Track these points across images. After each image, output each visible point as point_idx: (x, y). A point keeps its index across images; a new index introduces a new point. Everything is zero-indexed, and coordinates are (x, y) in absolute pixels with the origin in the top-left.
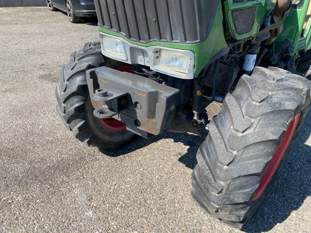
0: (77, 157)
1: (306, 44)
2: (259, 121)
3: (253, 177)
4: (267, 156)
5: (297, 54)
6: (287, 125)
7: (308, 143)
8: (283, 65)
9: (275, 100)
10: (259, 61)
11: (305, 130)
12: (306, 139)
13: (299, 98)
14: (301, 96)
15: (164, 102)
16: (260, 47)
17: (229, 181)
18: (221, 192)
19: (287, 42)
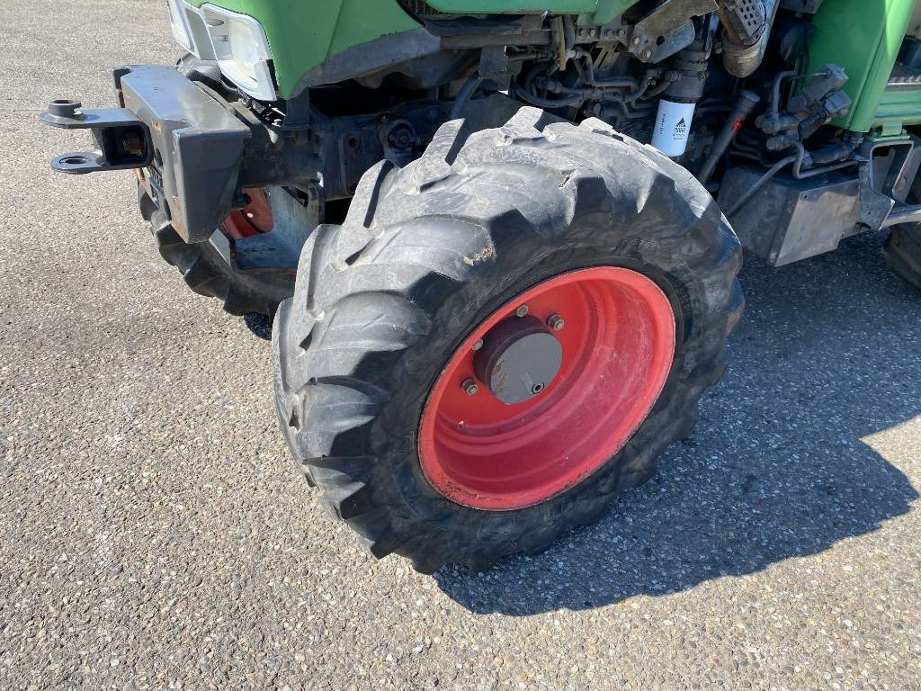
2: (394, 237)
3: (346, 390)
4: (385, 338)
5: (893, 133)
6: (463, 263)
7: (876, 442)
8: (803, 156)
9: (464, 189)
10: (729, 134)
11: (903, 406)
12: (881, 429)
13: (547, 199)
14: (558, 195)
15: (177, 147)
16: (703, 81)
17: (304, 393)
18: (294, 422)
19: (825, 77)
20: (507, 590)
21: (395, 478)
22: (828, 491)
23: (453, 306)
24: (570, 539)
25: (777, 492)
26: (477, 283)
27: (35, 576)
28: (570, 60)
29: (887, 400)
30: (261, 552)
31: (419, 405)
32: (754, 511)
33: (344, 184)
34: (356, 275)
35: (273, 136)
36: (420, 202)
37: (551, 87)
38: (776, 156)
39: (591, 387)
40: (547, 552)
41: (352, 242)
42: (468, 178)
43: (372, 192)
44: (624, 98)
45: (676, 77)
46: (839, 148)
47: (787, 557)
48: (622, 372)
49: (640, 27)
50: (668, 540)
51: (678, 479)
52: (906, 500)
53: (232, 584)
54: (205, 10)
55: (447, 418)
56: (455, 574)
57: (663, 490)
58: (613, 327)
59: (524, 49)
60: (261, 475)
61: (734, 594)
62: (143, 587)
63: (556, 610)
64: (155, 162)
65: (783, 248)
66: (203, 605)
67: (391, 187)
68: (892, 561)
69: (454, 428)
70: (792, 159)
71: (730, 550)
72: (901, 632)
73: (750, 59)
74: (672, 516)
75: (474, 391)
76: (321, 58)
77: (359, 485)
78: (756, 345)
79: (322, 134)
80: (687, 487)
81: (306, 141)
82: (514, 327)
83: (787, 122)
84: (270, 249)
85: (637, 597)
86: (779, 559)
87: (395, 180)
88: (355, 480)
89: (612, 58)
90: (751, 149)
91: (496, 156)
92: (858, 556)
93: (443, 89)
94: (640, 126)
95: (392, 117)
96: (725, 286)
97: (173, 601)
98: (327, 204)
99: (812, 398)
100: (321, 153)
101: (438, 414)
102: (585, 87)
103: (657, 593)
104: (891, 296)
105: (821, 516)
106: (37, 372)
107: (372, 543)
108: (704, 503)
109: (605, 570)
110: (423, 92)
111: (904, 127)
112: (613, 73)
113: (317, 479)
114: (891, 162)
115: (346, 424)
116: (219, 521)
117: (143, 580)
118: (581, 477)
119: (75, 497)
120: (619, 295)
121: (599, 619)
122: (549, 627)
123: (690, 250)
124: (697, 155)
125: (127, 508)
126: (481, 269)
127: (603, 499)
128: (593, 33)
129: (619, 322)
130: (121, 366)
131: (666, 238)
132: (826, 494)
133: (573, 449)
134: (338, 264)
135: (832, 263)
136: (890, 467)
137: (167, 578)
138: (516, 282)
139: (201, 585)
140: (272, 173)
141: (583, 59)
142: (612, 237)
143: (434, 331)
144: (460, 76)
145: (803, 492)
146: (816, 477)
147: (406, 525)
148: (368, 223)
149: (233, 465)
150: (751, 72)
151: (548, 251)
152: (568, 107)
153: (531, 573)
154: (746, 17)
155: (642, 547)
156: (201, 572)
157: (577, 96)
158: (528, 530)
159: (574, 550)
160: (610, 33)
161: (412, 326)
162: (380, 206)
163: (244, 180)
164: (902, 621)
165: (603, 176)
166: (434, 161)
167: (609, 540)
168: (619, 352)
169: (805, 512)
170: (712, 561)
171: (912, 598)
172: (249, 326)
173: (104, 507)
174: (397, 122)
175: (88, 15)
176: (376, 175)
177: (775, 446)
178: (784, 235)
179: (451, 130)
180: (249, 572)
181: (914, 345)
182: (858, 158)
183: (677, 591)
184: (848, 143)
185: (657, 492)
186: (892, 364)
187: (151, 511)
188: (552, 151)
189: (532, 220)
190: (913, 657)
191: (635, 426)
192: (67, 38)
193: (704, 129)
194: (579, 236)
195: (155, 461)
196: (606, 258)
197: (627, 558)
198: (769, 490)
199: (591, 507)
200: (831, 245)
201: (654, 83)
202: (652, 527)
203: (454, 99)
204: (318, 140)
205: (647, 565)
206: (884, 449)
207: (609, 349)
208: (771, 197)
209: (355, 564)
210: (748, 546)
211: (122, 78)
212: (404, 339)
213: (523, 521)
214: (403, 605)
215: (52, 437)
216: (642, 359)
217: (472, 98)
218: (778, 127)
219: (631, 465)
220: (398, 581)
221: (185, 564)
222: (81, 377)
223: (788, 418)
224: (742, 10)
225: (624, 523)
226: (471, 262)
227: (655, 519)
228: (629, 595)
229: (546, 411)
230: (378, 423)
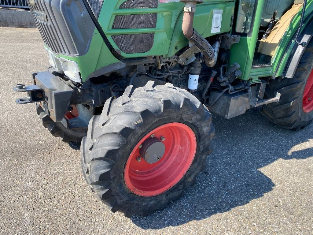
0: (49, 145)
1: (274, 71)
2: (115, 118)
3: (102, 161)
4: (113, 146)
5: (256, 80)
6: (134, 124)
7: (263, 170)
8: (231, 88)
9: (134, 104)
10: (210, 82)
11: (270, 158)
12: (264, 166)
13: (156, 106)
14: (159, 105)
15: (53, 96)
16: (200, 69)
17: (90, 163)
18: (88, 172)
19: (234, 66)
20: (153, 221)
21: (118, 187)
22: (248, 185)
23: (132, 136)
24: (172, 205)
25: (233, 186)
26: (138, 129)
27: (6, 227)
28: (162, 66)
29: (265, 157)
30: (77, 215)
31: (124, 165)
32: (227, 193)
33: (100, 102)
34: (105, 129)
35: (79, 91)
36: (122, 108)
37: (158, 73)
38: (224, 88)
39: (175, 157)
40: (165, 209)
41: (104, 120)
42: (134, 101)
43: (109, 106)
44: (179, 74)
45: (192, 68)
46: (241, 85)
47: (237, 206)
48: (183, 152)
49: (180, 56)
50: (201, 203)
51: (204, 185)
52: (271, 186)
53: (68, 226)
54: (61, 59)
55: (132, 169)
56: (137, 218)
57: (200, 188)
58: (179, 139)
59: (149, 64)
60: (76, 192)
61: (221, 218)
62: (41, 229)
63: (168, 227)
64: (46, 100)
65: (229, 114)
66: (60, 233)
67: (114, 104)
68: (267, 205)
69: (135, 172)
70: (228, 89)
71: (220, 205)
72: (270, 225)
73: (212, 63)
74: (202, 196)
75: (140, 160)
76: (93, 70)
77: (107, 190)
78: (227, 143)
79: (93, 89)
80: (206, 187)
81: (89, 91)
82: (151, 140)
83: (225, 79)
84: (78, 122)
85: (193, 221)
86: (235, 207)
87: (115, 102)
88: (106, 188)
89: (174, 64)
90: (217, 86)
91: (142, 95)
92: (257, 204)
93: (127, 76)
94: (184, 81)
95: (113, 84)
96: (208, 126)
97: (50, 232)
98: (95, 108)
99: (244, 158)
100: (93, 95)
101: (129, 168)
102: (167, 72)
103: (198, 219)
104: (266, 126)
105: (246, 193)
106: (3, 164)
107: (112, 208)
108: (212, 191)
109: (183, 213)
110: (122, 76)
111: (258, 78)
112: (175, 68)
113: (95, 189)
114: (257, 88)
115: (103, 171)
116: (64, 207)
117: (40, 227)
118: (174, 185)
119: (17, 202)
120: (180, 130)
121: (181, 228)
122: (166, 232)
123: (197, 117)
124: (202, 88)
125: (34, 205)
126: (139, 125)
127: (181, 191)
128: (168, 59)
129: (181, 137)
130: (30, 160)
131: (190, 114)
132: (248, 186)
133: (171, 177)
134: (100, 126)
135: (248, 116)
136: (266, 177)
137: (48, 225)
138: (149, 128)
139: (59, 227)
140: (79, 100)
141: (166, 65)
142: (175, 115)
143: (127, 142)
144: (132, 71)
145: (241, 186)
146: (245, 181)
147: (122, 202)
148: (108, 114)
149: (67, 189)
150: (213, 66)
151: (157, 119)
152: (163, 78)
153: (160, 216)
154: (209, 53)
155: (193, 206)
156: (59, 223)
157: (165, 75)
158: (159, 202)
159: (173, 208)
160: (172, 59)
161: (121, 142)
162: (111, 110)
163: (71, 103)
164: (270, 222)
165: (170, 99)
166: (125, 97)
167: (184, 204)
168: (182, 146)
169: (242, 192)
170: (215, 209)
171: (273, 215)
172: (70, 146)
173: (27, 205)
174: (115, 85)
175: (13, 48)
176: (110, 101)
177: (232, 173)
178: (228, 110)
179: (130, 88)
180: (74, 222)
181: (273, 140)
182: (247, 87)
183: (204, 218)
184: (243, 83)
185: (198, 189)
186: (267, 146)
187: (42, 205)
188: (157, 93)
189: (152, 111)
190: (274, 233)
191: (188, 168)
192: (6, 56)
193: (203, 81)
194: (166, 115)
195: (42, 190)
196: (174, 120)
197: (189, 209)
198: (231, 186)
199: (177, 194)
200: (244, 112)
201: (187, 70)
202: (196, 199)
203: (131, 77)
204: (92, 91)
205: (195, 211)
206: (265, 172)
207: (179, 146)
208: (224, 99)
209: (106, 217)
210: (225, 203)
211: (36, 76)
212: (119, 146)
213: (157, 200)
214: (122, 229)
215: (9, 184)
216: (188, 148)
217: (136, 77)
218: (223, 80)
219: (188, 180)
220: (120, 221)
221: (53, 221)
222: (17, 165)
223: (236, 164)
224: (208, 51)
225: (188, 199)
226: (136, 123)
227: (197, 197)
228: (190, 220)
229: (162, 166)
230: (112, 171)
